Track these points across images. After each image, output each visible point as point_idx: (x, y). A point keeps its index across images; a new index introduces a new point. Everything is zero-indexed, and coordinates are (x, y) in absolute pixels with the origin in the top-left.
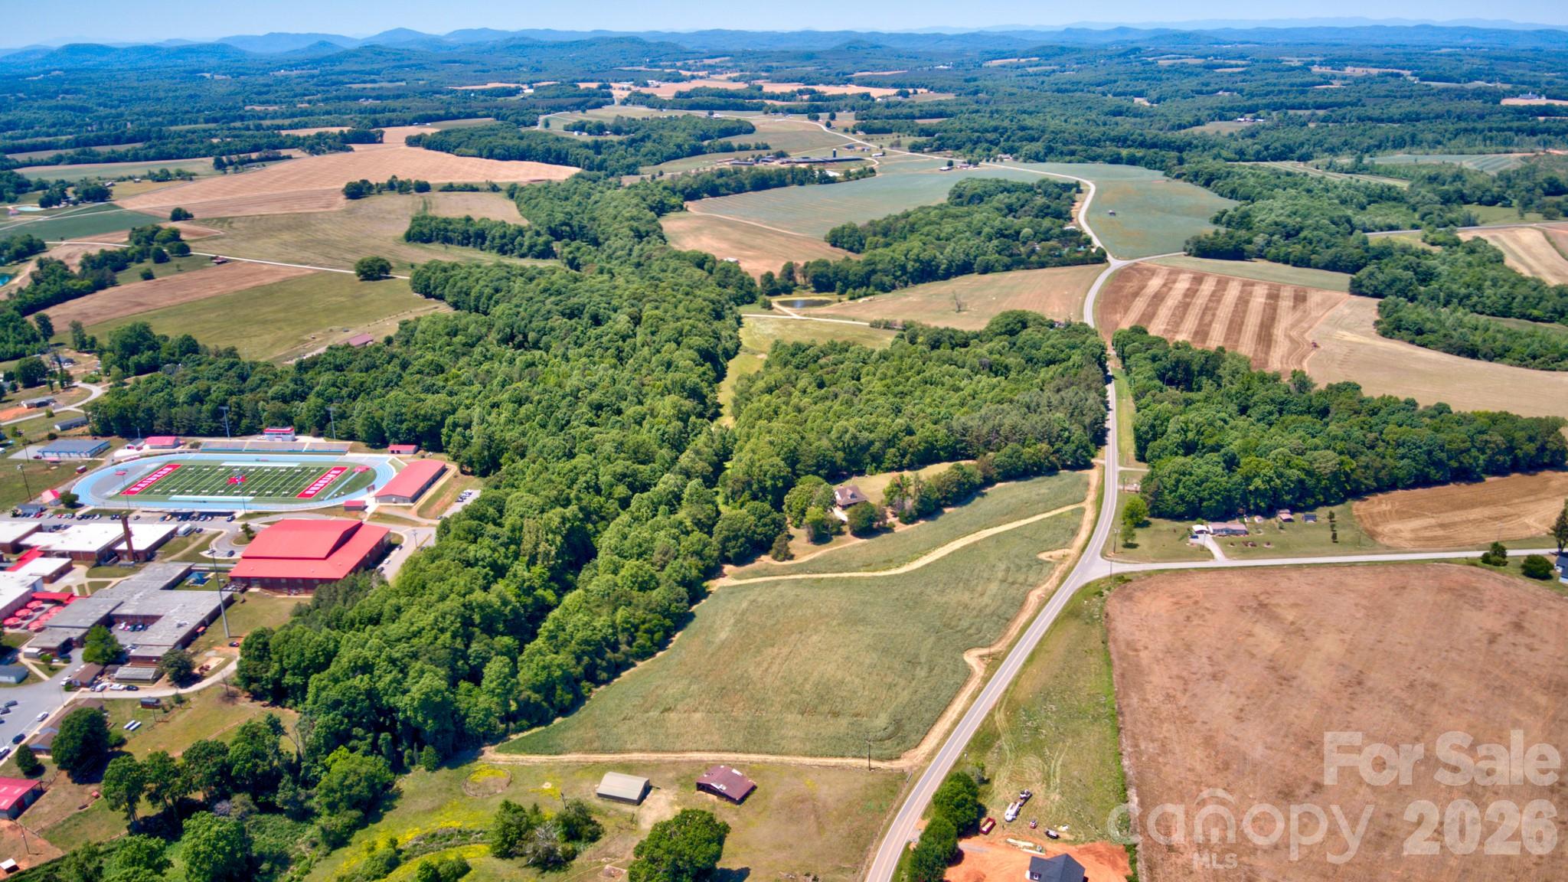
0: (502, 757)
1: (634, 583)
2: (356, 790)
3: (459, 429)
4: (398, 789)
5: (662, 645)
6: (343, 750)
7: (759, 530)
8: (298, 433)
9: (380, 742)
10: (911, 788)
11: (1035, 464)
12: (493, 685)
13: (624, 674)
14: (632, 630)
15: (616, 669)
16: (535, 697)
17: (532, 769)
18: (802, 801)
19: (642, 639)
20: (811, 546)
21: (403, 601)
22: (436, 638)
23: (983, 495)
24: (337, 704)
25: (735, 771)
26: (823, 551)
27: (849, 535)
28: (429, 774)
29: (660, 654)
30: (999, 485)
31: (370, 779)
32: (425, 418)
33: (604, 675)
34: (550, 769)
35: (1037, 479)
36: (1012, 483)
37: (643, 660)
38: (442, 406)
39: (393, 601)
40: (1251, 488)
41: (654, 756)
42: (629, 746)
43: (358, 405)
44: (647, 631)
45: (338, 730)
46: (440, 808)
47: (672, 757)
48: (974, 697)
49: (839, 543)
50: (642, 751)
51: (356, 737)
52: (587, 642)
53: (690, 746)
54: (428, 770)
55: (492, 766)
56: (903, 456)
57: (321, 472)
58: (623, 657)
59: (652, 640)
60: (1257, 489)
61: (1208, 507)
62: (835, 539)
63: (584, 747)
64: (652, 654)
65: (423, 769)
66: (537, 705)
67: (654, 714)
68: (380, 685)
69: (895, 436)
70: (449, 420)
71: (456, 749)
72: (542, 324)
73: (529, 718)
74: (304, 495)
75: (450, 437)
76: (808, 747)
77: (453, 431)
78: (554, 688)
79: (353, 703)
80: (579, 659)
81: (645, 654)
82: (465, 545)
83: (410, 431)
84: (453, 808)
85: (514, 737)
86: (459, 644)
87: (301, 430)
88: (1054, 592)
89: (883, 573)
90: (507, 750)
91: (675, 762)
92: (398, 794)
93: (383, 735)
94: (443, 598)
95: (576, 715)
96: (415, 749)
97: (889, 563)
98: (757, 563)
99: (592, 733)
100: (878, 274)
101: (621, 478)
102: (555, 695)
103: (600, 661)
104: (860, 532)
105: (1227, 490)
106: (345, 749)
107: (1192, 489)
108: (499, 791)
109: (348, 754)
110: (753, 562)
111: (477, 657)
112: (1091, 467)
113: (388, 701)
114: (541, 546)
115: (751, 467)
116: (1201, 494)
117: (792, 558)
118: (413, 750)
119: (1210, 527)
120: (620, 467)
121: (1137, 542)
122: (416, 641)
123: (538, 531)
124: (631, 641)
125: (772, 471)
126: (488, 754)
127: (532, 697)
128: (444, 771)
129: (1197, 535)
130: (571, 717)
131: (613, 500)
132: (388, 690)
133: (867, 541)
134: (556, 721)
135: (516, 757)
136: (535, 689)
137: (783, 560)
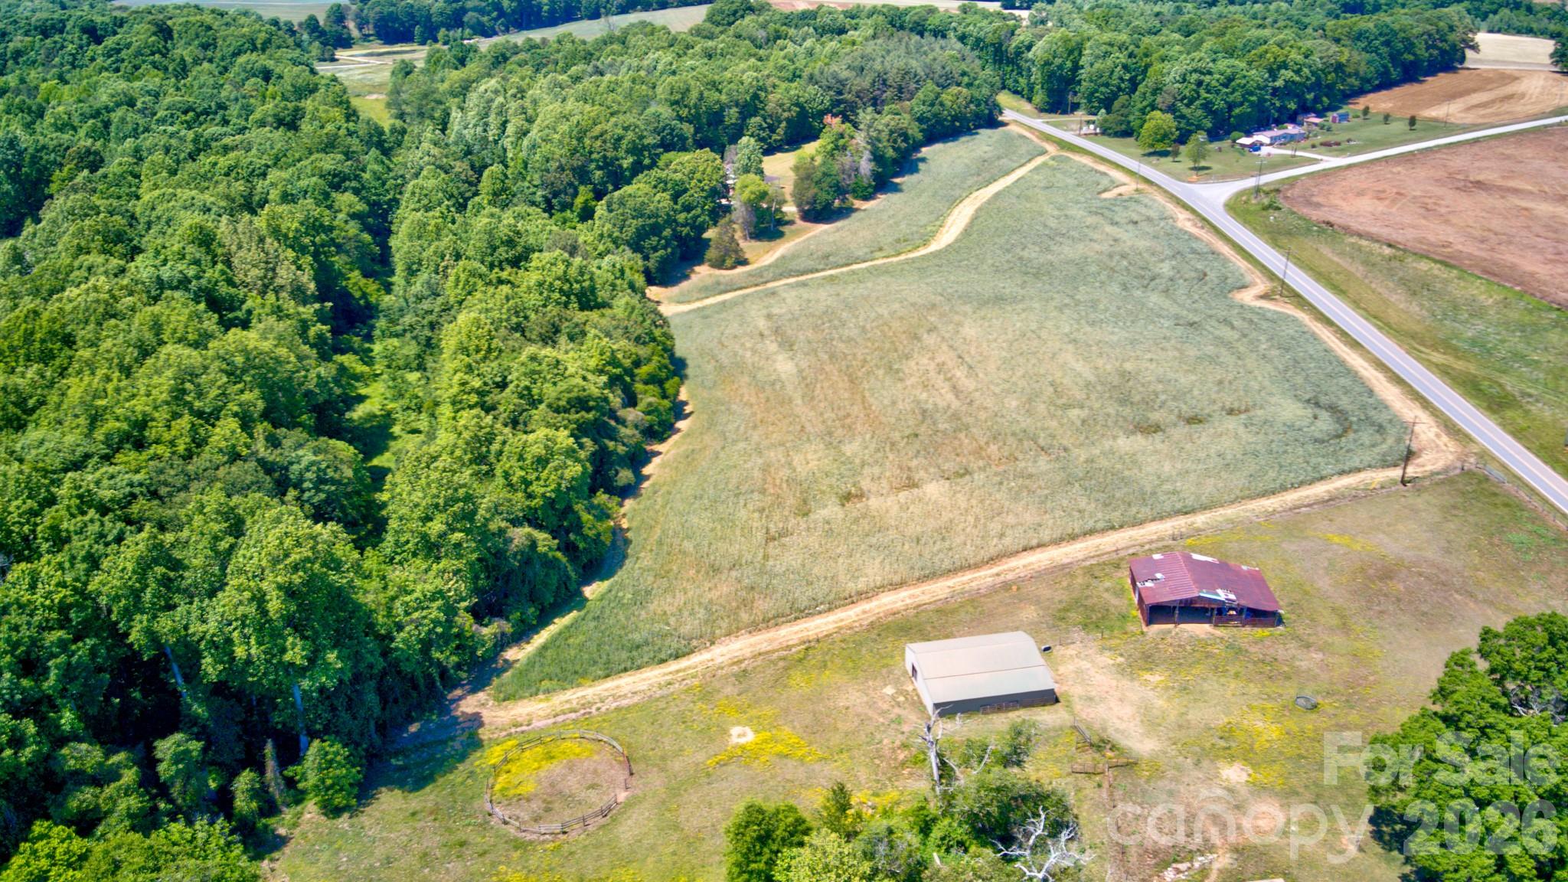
1: (568, 294)
7: (681, 218)
9: (165, 770)
11: (955, 118)
12: (436, 527)
13: (649, 472)
14: (623, 379)
16: (544, 538)
17: (651, 708)
18: (1387, 575)
19: (648, 396)
20: (759, 244)
22: (199, 443)
23: (923, 160)
25: (1198, 557)
26: (780, 249)
27: (800, 223)
28: (343, 822)
29: (681, 426)
30: (928, 148)
33: (625, 476)
34: (703, 695)
35: (963, 139)
36: (939, 146)
37: (662, 440)
40: (1279, 83)
41: (939, 589)
42: (852, 587)
47: (984, 578)
49: (795, 234)
51: (80, 778)
52: (580, 403)
53: (996, 545)
54: (333, 811)
55: (529, 739)
56: (772, 129)
58: (637, 435)
59: (664, 397)
60: (1286, 82)
61: (1238, 116)
62: (786, 230)
64: (671, 429)
66: (547, 560)
67: (829, 511)
68: (106, 583)
69: (756, 96)
71: (383, 728)
73: (532, 598)
78: (569, 509)
81: (659, 430)
85: (516, 654)
88: (1204, 219)
89: (915, 254)
90: (532, 687)
93: (165, 747)
96: (271, 764)
97: (903, 243)
98: (694, 278)
99: (723, 589)
100: (470, 14)
101: (337, 182)
102: (578, 526)
103: (611, 444)
104: (818, 213)
105: (1259, 87)
106: (59, 830)
107: (1218, 92)
108: (622, 796)
109: (78, 844)
110: (687, 277)
111: (321, 481)
112: (1004, 124)
113: (150, 633)
114: (282, 272)
115: (580, 139)
116: (1231, 98)
117: (744, 262)
118: (260, 769)
119: (1262, 137)
120: (329, 162)
121: (1203, 164)
122: (129, 457)
123: (262, 240)
124: (631, 401)
125: (630, 135)
126: (487, 715)
127: (533, 544)
128: (390, 801)
129: (1255, 147)
130: (620, 575)
131: (341, 216)
132: (136, 595)
133: (839, 224)
134: (589, 591)
135: (573, 696)
136: (531, 519)
137: (733, 267)
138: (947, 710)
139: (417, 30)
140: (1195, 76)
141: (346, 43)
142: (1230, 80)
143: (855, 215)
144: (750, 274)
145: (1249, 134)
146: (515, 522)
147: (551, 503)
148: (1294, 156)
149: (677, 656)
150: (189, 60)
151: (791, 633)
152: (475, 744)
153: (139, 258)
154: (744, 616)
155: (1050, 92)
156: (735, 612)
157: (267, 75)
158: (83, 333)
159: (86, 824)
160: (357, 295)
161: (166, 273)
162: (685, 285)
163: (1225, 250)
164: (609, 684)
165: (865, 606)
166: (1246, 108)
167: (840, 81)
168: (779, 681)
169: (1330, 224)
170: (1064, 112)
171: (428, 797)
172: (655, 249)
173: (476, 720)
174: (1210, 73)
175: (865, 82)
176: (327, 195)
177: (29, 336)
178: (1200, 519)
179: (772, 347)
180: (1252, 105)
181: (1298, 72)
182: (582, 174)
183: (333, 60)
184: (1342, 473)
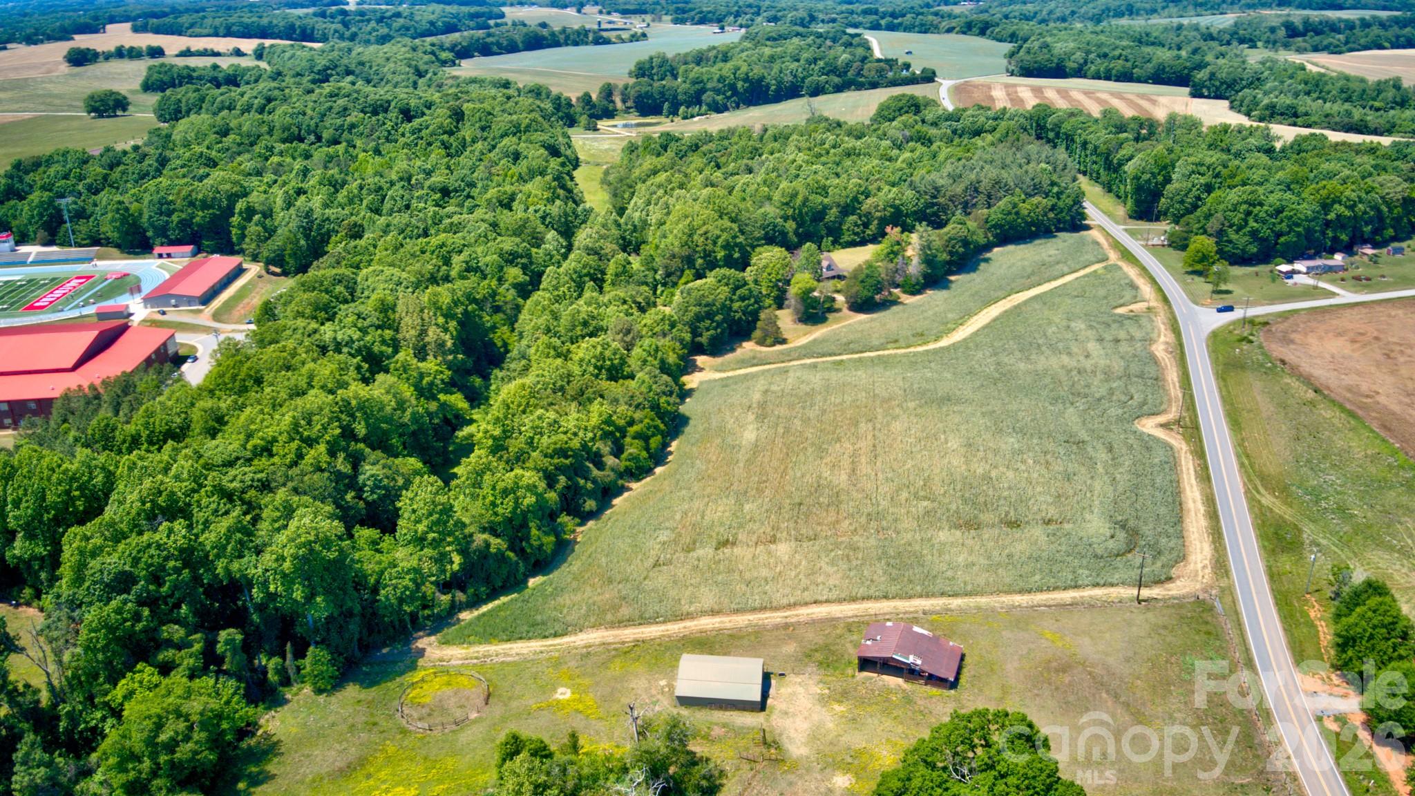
0: (455, 654)
1: (600, 368)
2: (184, 751)
3: (256, 217)
4: (267, 736)
5: (659, 457)
6: (146, 673)
7: (736, 306)
8: (18, 243)
9: (220, 648)
10: (1239, 625)
11: (1032, 224)
12: (421, 528)
13: (616, 501)
14: (615, 435)
15: (607, 494)
16: (497, 543)
17: (521, 666)
18: (1064, 669)
19: (633, 448)
20: (802, 327)
21: (225, 404)
22: (300, 456)
23: (987, 260)
24: (123, 582)
25: (916, 629)
26: (820, 332)
27: (845, 311)
28: (322, 698)
29: (658, 470)
30: (996, 250)
31: (211, 721)
32: (205, 205)
33: (590, 504)
34: (557, 663)
35: (1037, 242)
36: (1011, 248)
37: (639, 480)
38: (228, 187)
39: (207, 403)
40: (1331, 216)
41: (742, 620)
42: (686, 608)
43: (103, 197)
44: (637, 436)
45: (131, 635)
46: (362, 762)
47: (776, 617)
48: (1204, 476)
49: (837, 321)
50: (714, 612)
51: (169, 643)
52: (562, 452)
53: (798, 596)
54: (319, 691)
55: (443, 670)
56: (866, 225)
57: (56, 282)
58: (612, 476)
59: (647, 449)
60: (1339, 216)
61: (1283, 244)
62: (831, 316)
63: (600, 617)
64: (649, 471)
65: (307, 690)
66: (501, 557)
67: (705, 552)
68: (209, 539)
69: (855, 199)
70: (240, 205)
71: (366, 648)
72: (339, 122)
73: (487, 580)
74: (32, 307)
75: (243, 228)
76: (1007, 576)
77: (249, 219)
78: (524, 525)
79: (156, 578)
80: (551, 480)
81: (639, 472)
82: (314, 325)
83: (185, 224)
84: (389, 760)
85: (466, 616)
86: (342, 465)
87: (23, 239)
88: (1181, 345)
89: (920, 349)
90: (463, 639)
91: (786, 626)
92: (271, 749)
93: (223, 635)
94: (299, 393)
95: (564, 567)
96: (289, 656)
97: (921, 337)
98: (739, 351)
99: (609, 594)
100: (709, 93)
101: (511, 258)
102: (527, 538)
103: (582, 482)
104: (863, 305)
105: (1307, 219)
106: (149, 669)
107: (1264, 222)
108: (473, 715)
109: (156, 679)
110: (733, 350)
111: (377, 486)
112: (1088, 228)
113: (227, 569)
114: (430, 333)
115: (690, 236)
116: (1278, 228)
117: (784, 341)
118: (284, 658)
119: (1300, 266)
120: (508, 244)
121: (1223, 287)
122: (263, 462)
123: (422, 311)
124: (618, 451)
125: (725, 236)
126: (429, 650)
127: (488, 545)
128: (352, 691)
129: (1289, 275)
130: (555, 575)
131: (506, 286)
132: (225, 547)
133: (874, 316)
134: (532, 582)
135: (482, 649)
136: (492, 530)
137: (773, 345)
138: (685, 701)
139: (666, 105)
140: (1245, 207)
141: (609, 114)
142: (1279, 211)
143: (895, 308)
144: (781, 352)
145: (1290, 262)
146: (483, 530)
147: (510, 520)
148: (1316, 288)
149: (555, 635)
150: (468, 139)
151: (630, 634)
152: (413, 667)
153: (328, 324)
154: (609, 617)
155: (1138, 203)
156: (604, 612)
157: (516, 157)
158: (268, 377)
159: (166, 669)
160: (499, 344)
161: (339, 337)
162: (729, 357)
163: (1172, 376)
164: (507, 646)
165: (688, 623)
166: (1292, 238)
167: (936, 189)
168: (605, 665)
169: (1283, 362)
170: (1150, 220)
171: (373, 693)
172: (708, 329)
173: (421, 652)
174: (1261, 204)
175: (959, 189)
176: (501, 269)
177: (234, 377)
178: (956, 603)
179: (751, 417)
180: (1299, 235)
181: (1352, 207)
182: (689, 261)
183: (596, 129)
184: (1096, 585)
